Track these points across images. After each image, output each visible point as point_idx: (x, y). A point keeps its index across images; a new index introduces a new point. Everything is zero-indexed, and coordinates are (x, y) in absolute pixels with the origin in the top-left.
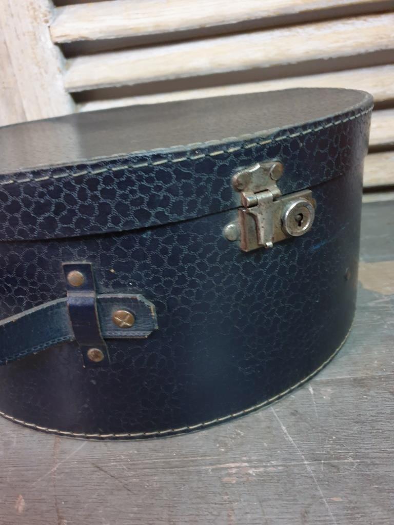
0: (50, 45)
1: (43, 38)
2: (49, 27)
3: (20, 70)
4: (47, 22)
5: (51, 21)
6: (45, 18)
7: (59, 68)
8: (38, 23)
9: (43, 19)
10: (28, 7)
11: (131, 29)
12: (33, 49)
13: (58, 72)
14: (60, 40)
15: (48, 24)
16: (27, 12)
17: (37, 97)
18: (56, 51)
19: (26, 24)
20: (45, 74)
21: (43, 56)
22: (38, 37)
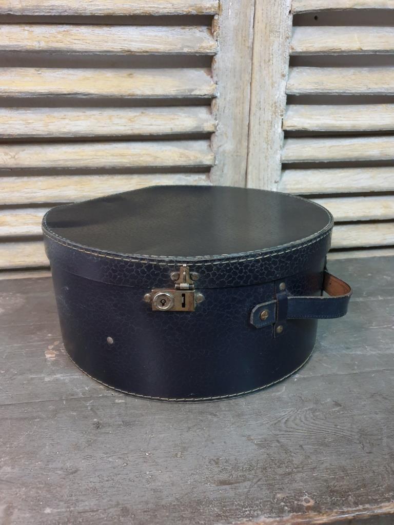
0: (280, 130)
1: (276, 126)
2: (282, 119)
3: (254, 145)
4: (282, 116)
6: (282, 113)
7: (281, 146)
8: (276, 116)
9: (280, 114)
10: (272, 105)
11: (336, 127)
12: (267, 132)
13: (280, 148)
14: (288, 129)
15: (283, 117)
16: (271, 108)
17: (260, 164)
18: (282, 135)
19: (268, 116)
20: (270, 149)
21: (272, 138)
22: (273, 125)
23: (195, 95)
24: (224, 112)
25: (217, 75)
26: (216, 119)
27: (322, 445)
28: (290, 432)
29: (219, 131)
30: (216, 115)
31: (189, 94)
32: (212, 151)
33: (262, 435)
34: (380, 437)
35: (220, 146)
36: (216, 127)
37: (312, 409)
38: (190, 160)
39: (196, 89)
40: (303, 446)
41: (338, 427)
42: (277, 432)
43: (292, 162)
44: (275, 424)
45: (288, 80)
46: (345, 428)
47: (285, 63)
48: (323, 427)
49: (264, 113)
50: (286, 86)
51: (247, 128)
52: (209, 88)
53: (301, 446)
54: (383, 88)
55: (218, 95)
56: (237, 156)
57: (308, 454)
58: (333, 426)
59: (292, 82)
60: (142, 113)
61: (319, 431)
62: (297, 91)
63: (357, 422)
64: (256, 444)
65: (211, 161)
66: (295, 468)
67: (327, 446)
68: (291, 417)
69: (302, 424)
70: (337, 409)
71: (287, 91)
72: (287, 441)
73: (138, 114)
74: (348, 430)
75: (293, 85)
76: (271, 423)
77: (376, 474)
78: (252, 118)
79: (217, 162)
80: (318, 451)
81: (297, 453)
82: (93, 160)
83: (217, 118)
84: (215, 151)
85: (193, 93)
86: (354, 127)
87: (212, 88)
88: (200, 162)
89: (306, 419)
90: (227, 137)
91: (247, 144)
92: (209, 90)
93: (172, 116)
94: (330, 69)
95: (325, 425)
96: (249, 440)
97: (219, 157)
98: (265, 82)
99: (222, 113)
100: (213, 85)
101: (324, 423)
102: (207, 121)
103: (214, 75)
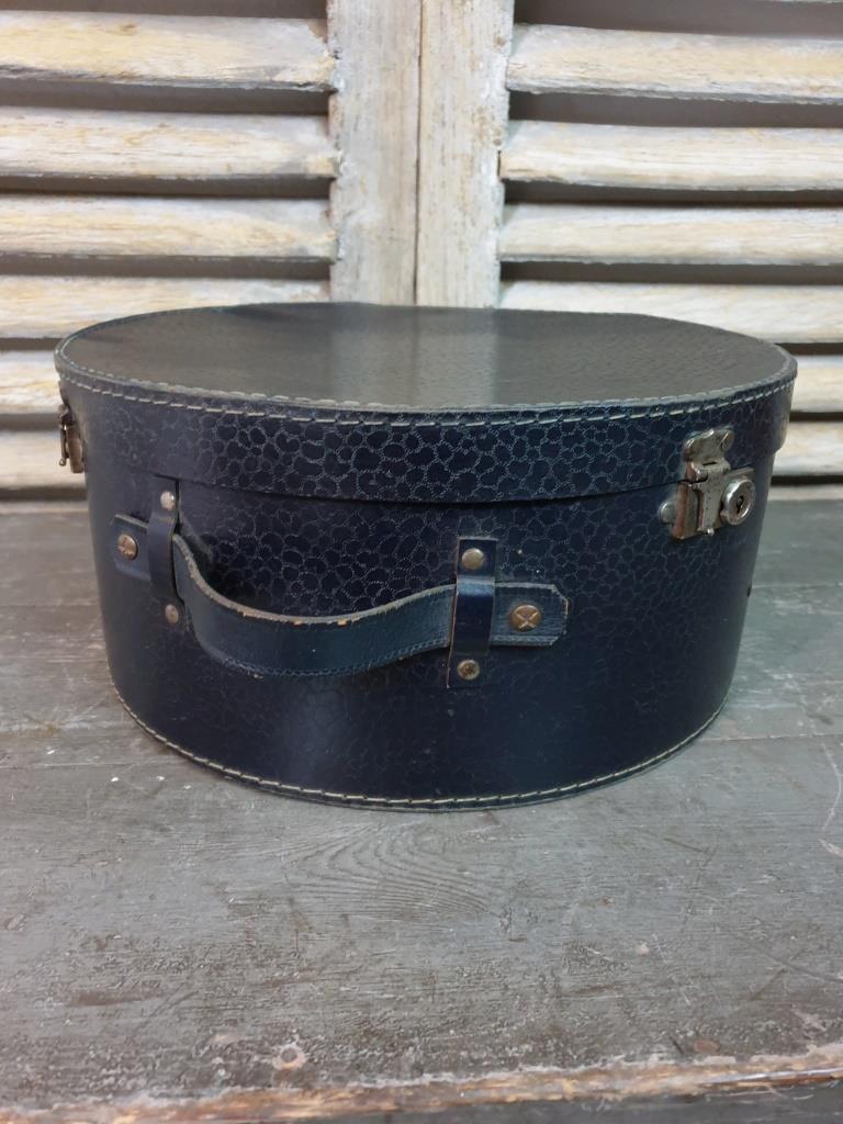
0: (493, 180)
1: (484, 169)
2: (499, 152)
3: (430, 213)
4: (498, 143)
5: (504, 144)
6: (497, 137)
7: (496, 220)
8: (483, 144)
9: (492, 139)
10: (473, 115)
11: (633, 176)
12: (463, 183)
13: (494, 225)
14: (514, 176)
15: (499, 148)
16: (470, 123)
17: (445, 262)
18: (499, 192)
19: (463, 142)
20: (469, 227)
21: (475, 197)
22: (476, 165)
23: (283, 83)
24: (355, 129)
25: (336, 35)
26: (337, 147)
27: (401, 916)
28: (335, 879)
29: (346, 177)
30: (338, 137)
31: (268, 78)
32: (330, 225)
33: (260, 883)
34: (562, 903)
35: (350, 214)
36: (336, 165)
37: (419, 826)
38: (276, 243)
39: (284, 68)
40: (352, 918)
41: (466, 873)
42: (302, 879)
43: (526, 260)
44: (306, 858)
45: (513, 54)
46: (482, 877)
47: (504, 9)
48: (426, 872)
49: (454, 135)
50: (507, 68)
51: (414, 171)
52: (316, 67)
53: (345, 916)
54: (748, 83)
55: (340, 85)
56: (391, 238)
57: (354, 937)
58: (454, 871)
59: (521, 58)
60: (162, 126)
61: (409, 882)
62: (536, 83)
63: (520, 864)
64: (229, 906)
65: (328, 248)
66: (301, 970)
67: (413, 918)
68: (355, 843)
69: (376, 862)
70: (483, 830)
71: (509, 81)
72: (317, 900)
73: (150, 129)
74: (487, 883)
75: (525, 66)
76: (294, 857)
77: (510, 993)
78: (424, 145)
79: (342, 253)
80: (385, 929)
81: (327, 932)
82: (41, 236)
83: (340, 145)
84: (337, 225)
85: (277, 78)
86: (676, 177)
87: (326, 65)
88: (302, 250)
89: (391, 851)
90: (365, 193)
91: (414, 211)
92: (319, 72)
93: (232, 137)
94: (621, 33)
95: (434, 867)
96: (217, 894)
97: (348, 241)
98: (454, 58)
99: (352, 132)
100: (326, 60)
101: (434, 863)
102: (315, 150)
103: (331, 35)
